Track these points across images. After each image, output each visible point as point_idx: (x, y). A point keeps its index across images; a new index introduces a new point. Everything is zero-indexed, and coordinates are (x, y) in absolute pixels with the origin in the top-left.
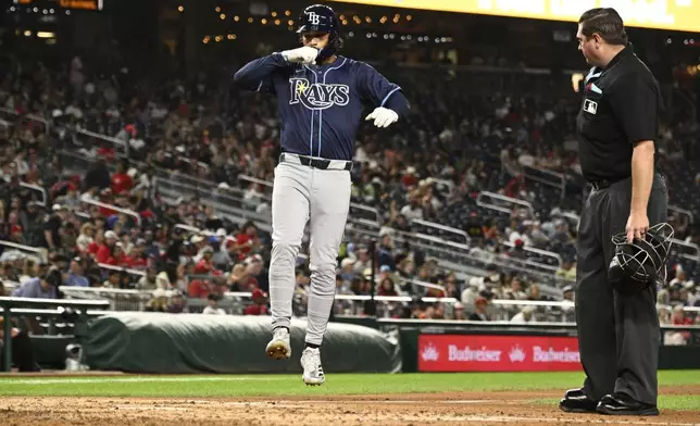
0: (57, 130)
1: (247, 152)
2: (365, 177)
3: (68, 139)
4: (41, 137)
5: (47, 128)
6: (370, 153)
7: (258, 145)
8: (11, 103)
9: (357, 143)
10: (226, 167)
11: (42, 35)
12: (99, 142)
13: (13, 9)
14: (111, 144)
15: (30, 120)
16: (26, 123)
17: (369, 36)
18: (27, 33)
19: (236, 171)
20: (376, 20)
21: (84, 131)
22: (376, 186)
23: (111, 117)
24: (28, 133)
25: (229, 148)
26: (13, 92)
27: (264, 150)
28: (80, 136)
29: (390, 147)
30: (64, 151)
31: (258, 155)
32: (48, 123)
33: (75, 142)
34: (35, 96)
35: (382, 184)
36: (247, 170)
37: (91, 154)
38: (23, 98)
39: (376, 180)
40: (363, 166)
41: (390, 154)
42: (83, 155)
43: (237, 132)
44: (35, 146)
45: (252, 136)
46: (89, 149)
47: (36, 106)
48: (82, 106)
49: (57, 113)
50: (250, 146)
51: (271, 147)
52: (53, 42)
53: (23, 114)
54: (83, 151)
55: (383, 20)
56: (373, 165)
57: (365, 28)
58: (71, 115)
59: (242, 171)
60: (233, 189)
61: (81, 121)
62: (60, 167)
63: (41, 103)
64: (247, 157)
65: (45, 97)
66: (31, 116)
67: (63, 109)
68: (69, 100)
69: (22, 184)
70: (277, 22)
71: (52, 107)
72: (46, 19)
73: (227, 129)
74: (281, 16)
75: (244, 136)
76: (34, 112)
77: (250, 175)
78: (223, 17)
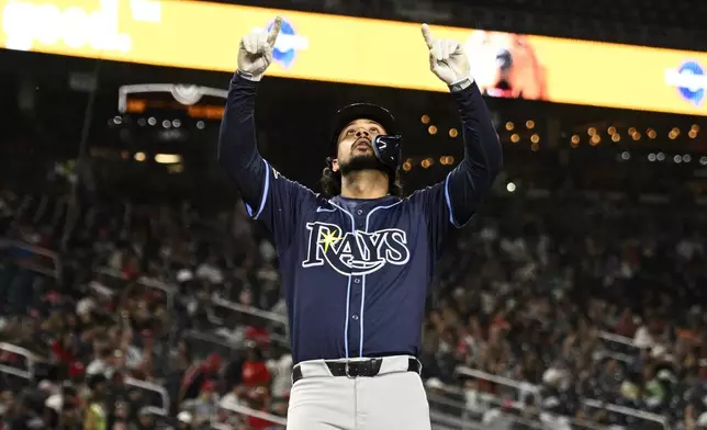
0: (184, 300)
1: (471, 332)
2: (647, 371)
3: (201, 315)
4: (160, 312)
5: (170, 298)
6: (655, 333)
7: (486, 323)
8: (116, 260)
9: (636, 320)
10: (438, 355)
11: (163, 158)
12: (246, 319)
13: (117, 121)
14: (266, 322)
15: (143, 286)
16: (138, 291)
17: (651, 158)
18: (140, 157)
19: (453, 361)
20: (663, 134)
21: (225, 303)
22: (665, 383)
23: (264, 281)
24: (142, 305)
25: (441, 327)
26: (120, 245)
27: (494, 330)
28: (220, 310)
29: (684, 325)
30: (195, 333)
31: (486, 337)
32: (171, 290)
33: (212, 318)
34: (152, 251)
35: (674, 381)
36: (470, 360)
37: (236, 337)
38: (133, 253)
39: (664, 374)
40: (643, 355)
41: (684, 335)
42: (223, 338)
43: (453, 304)
44: (150, 324)
45: (476, 309)
46: (232, 328)
47: (153, 266)
48: (221, 265)
49: (184, 275)
50: (474, 323)
51: (507, 326)
52: (178, 169)
53: (134, 277)
54: (223, 332)
55: (673, 134)
56: (657, 351)
57: (646, 146)
58: (207, 279)
59: (462, 362)
60: (451, 389)
61: (219, 287)
62: (189, 357)
63: (160, 261)
64: (469, 340)
65: (166, 252)
66: (145, 280)
67: (193, 269)
68: (202, 257)
69: (130, 381)
70: (514, 138)
71: (178, 267)
72: (167, 135)
73: (440, 298)
74: (520, 129)
75: (463, 308)
76: (152, 274)
77: (474, 367)
78: (432, 130)
